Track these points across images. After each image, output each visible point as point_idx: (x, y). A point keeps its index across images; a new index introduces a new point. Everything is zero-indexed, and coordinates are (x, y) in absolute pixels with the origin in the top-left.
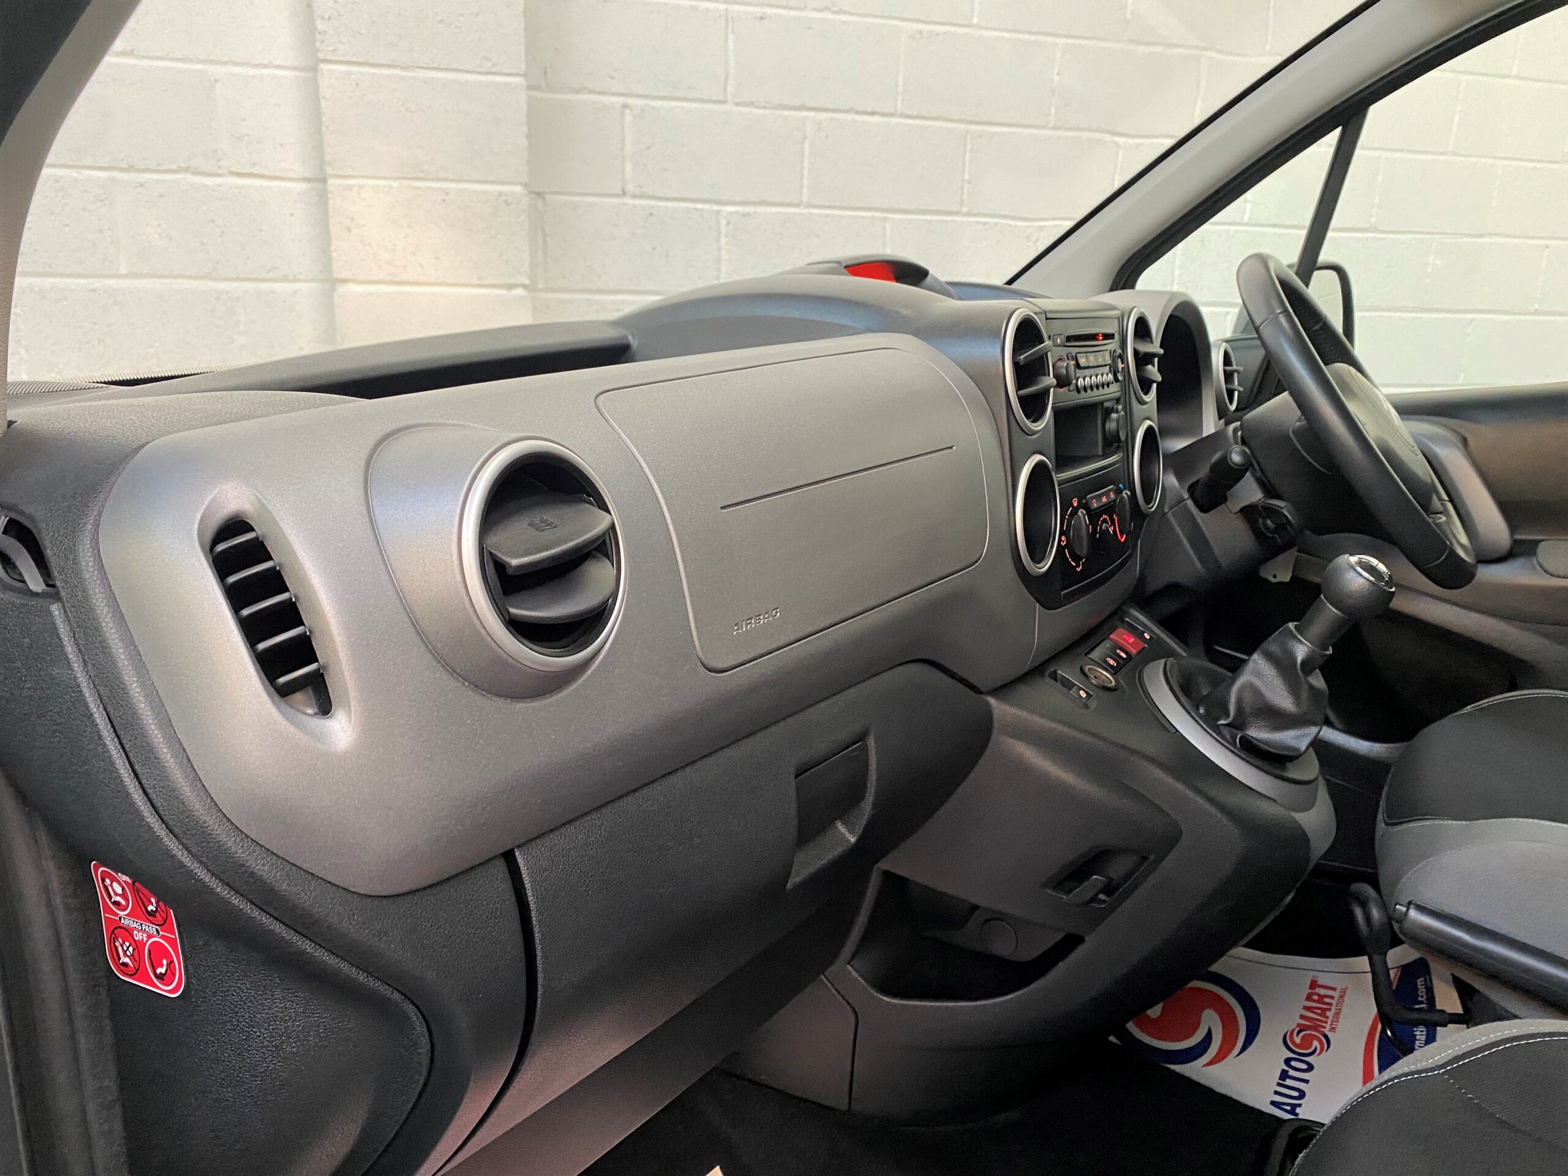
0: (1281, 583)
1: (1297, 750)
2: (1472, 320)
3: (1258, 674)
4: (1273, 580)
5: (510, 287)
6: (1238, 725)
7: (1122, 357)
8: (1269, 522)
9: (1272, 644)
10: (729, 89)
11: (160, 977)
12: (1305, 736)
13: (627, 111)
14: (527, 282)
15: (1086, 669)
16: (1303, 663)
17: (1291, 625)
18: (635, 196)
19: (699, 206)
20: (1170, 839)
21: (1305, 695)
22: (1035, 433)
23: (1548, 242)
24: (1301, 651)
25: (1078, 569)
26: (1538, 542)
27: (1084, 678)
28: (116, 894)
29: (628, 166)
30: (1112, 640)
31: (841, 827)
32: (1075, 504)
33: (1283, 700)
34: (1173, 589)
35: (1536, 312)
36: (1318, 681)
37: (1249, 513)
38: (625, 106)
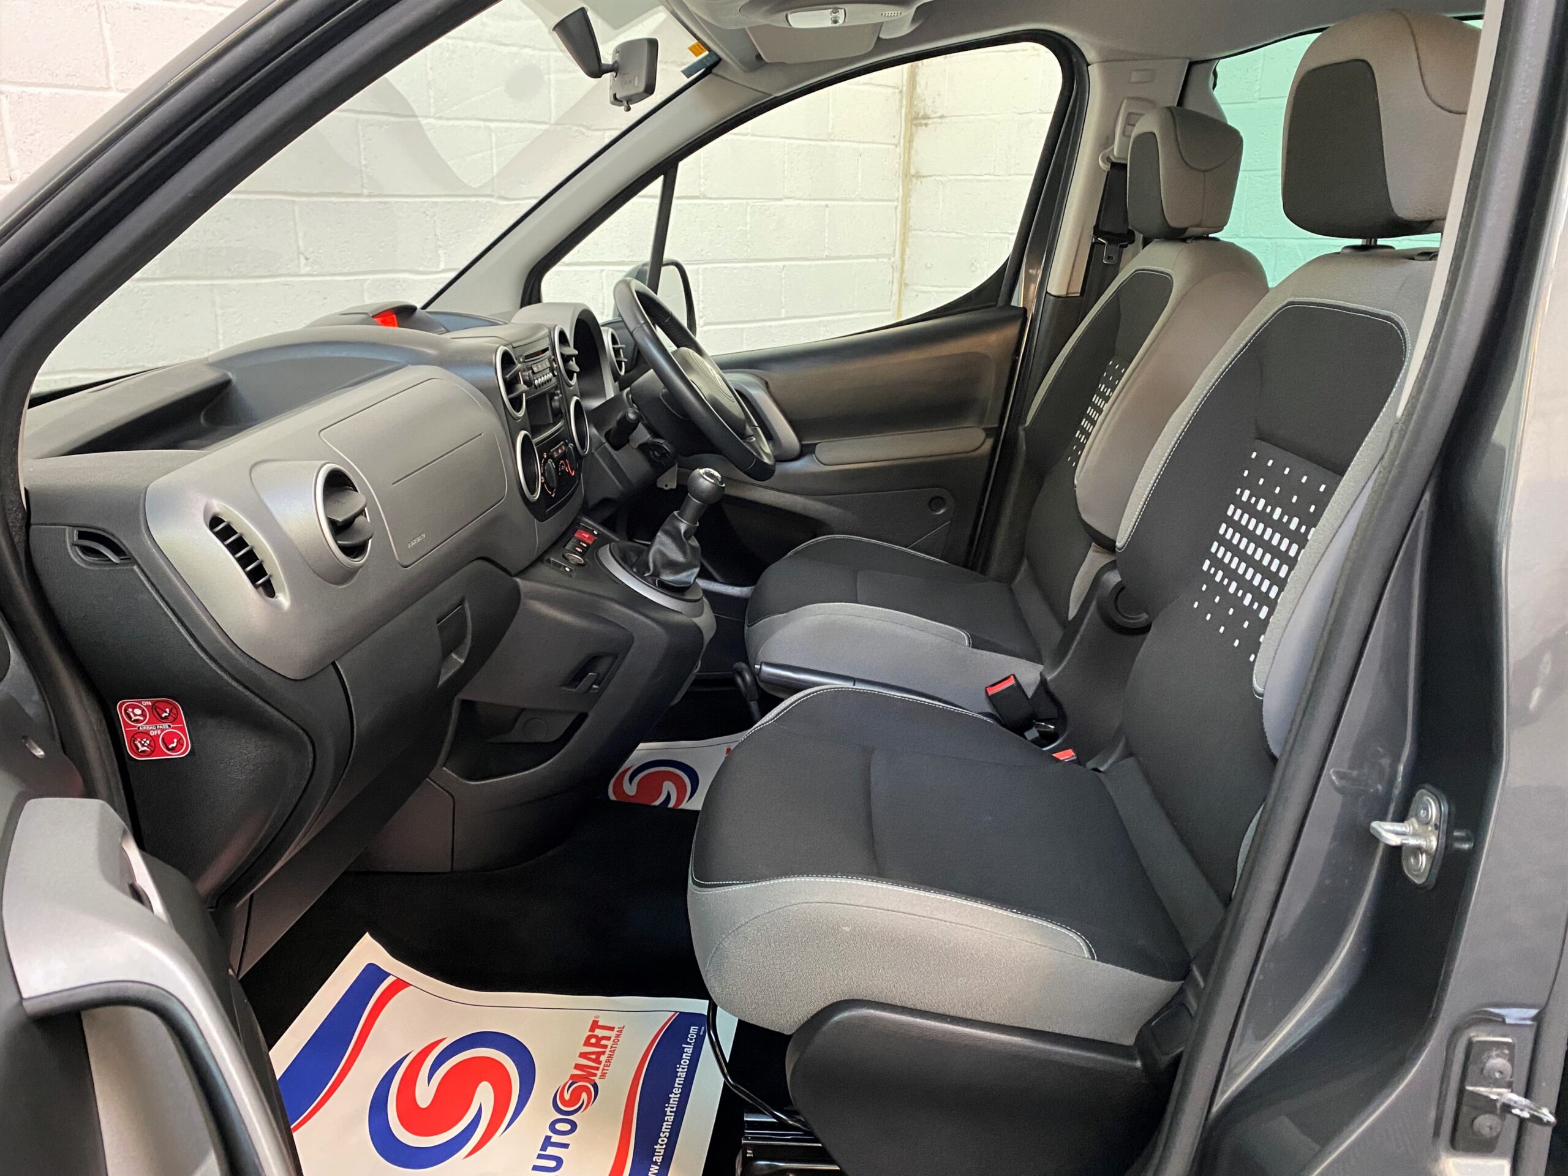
0: (671, 490)
1: (689, 583)
2: (784, 266)
3: (663, 544)
4: (666, 488)
6: (656, 574)
7: (555, 360)
8: (656, 453)
9: (667, 526)
11: (173, 749)
12: (692, 574)
15: (566, 555)
16: (685, 532)
17: (675, 513)
20: (627, 643)
21: (688, 551)
22: (519, 418)
23: (828, 203)
24: (683, 527)
25: (553, 495)
26: (816, 444)
27: (566, 561)
28: (135, 715)
29: (13, 153)
30: (576, 538)
31: (454, 656)
32: (545, 456)
33: (677, 556)
34: (605, 502)
35: (828, 258)
36: (694, 542)
37: (644, 448)
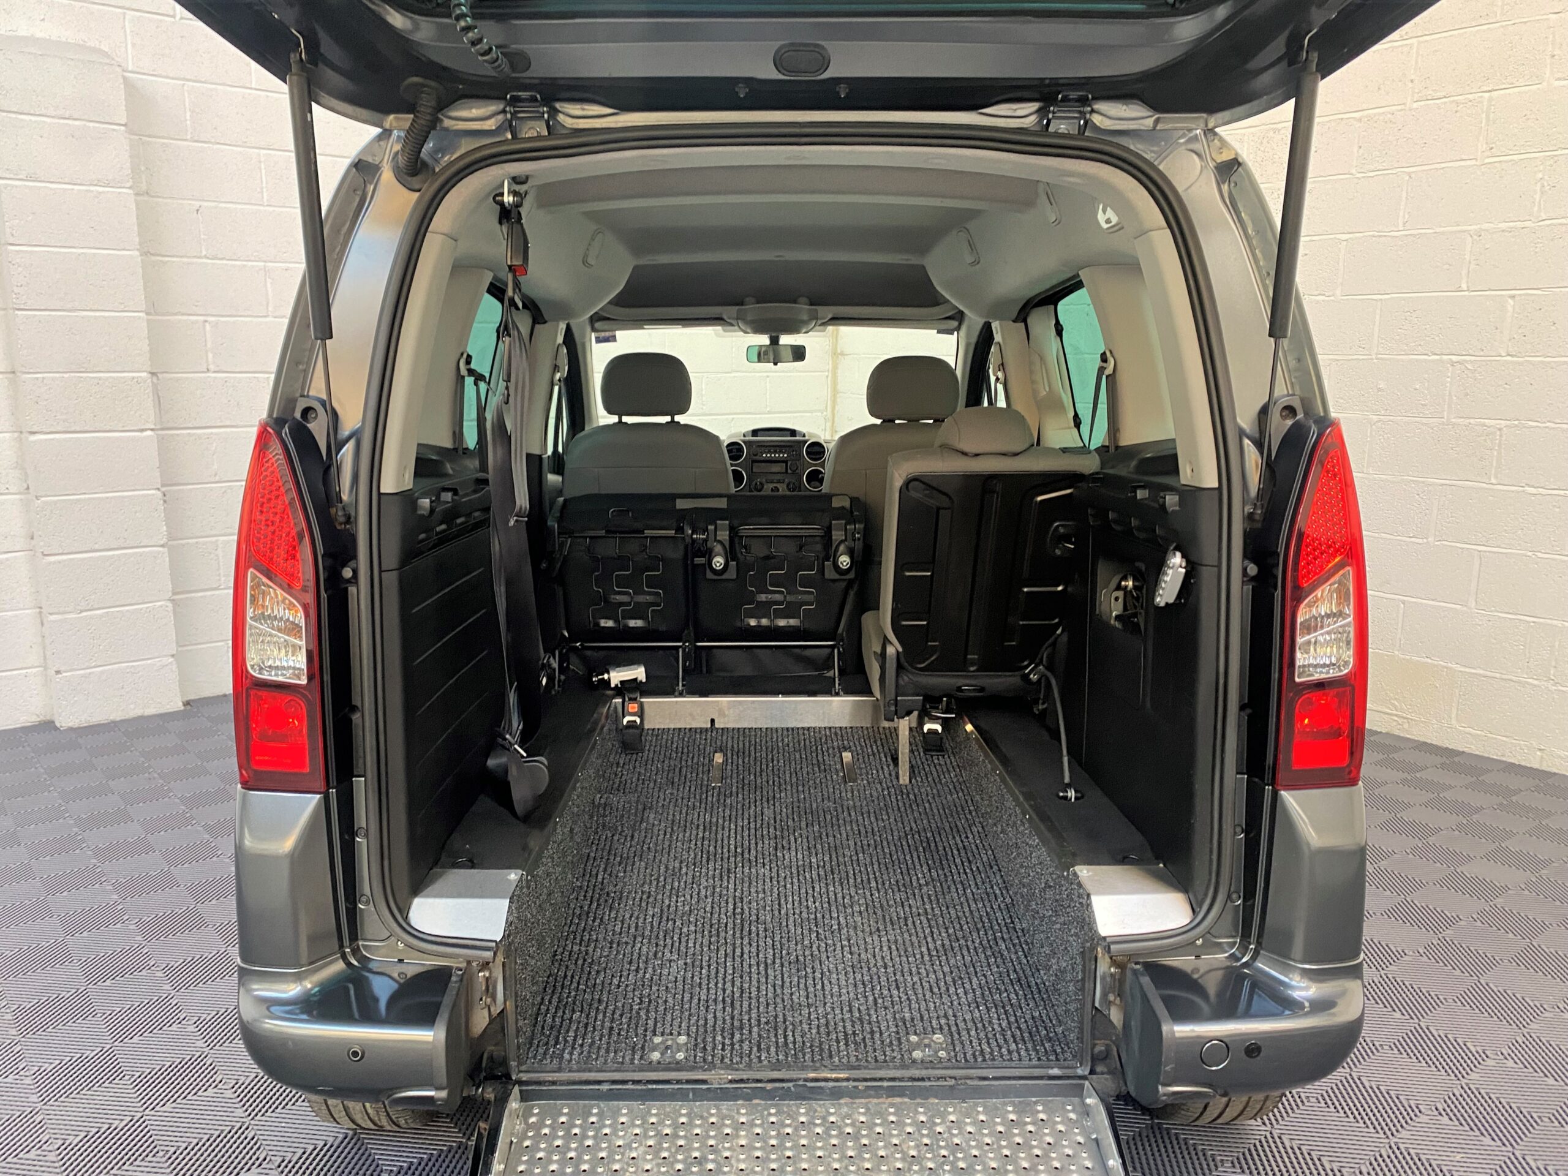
5: (142, 430)
10: (270, 309)
13: (207, 324)
14: (153, 427)
18: (215, 372)
19: (256, 375)
29: (210, 355)
38: (206, 321)
